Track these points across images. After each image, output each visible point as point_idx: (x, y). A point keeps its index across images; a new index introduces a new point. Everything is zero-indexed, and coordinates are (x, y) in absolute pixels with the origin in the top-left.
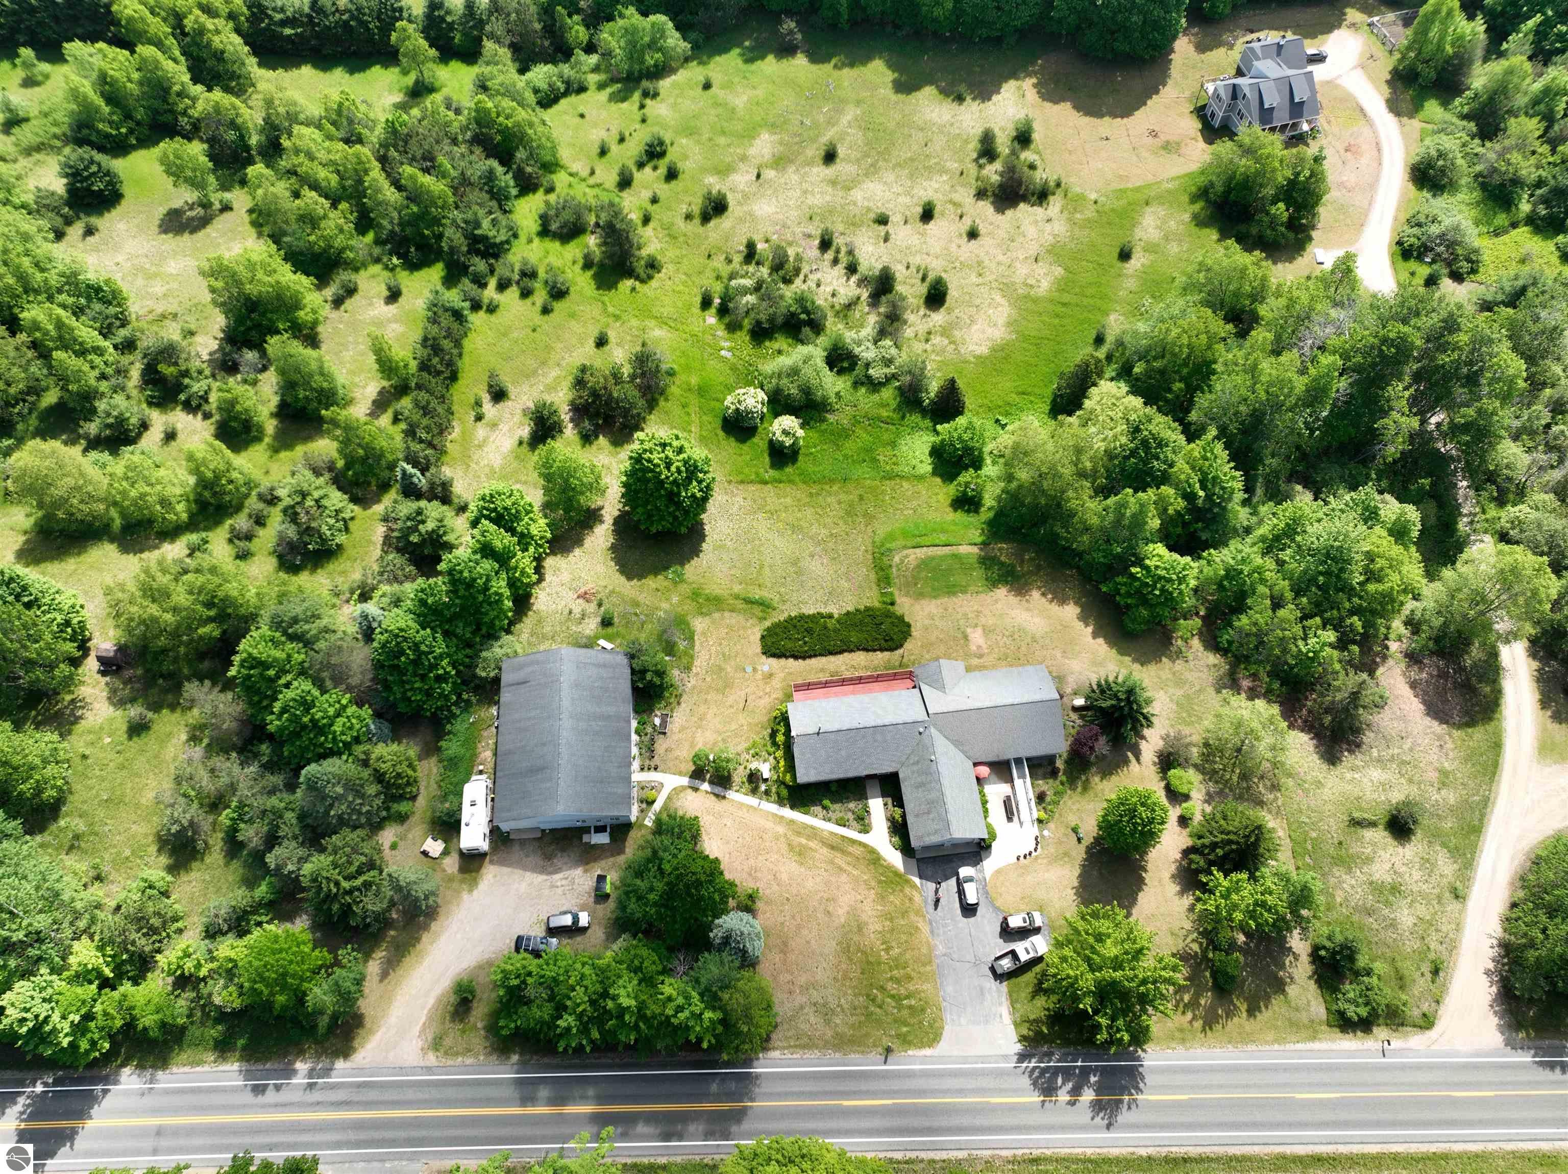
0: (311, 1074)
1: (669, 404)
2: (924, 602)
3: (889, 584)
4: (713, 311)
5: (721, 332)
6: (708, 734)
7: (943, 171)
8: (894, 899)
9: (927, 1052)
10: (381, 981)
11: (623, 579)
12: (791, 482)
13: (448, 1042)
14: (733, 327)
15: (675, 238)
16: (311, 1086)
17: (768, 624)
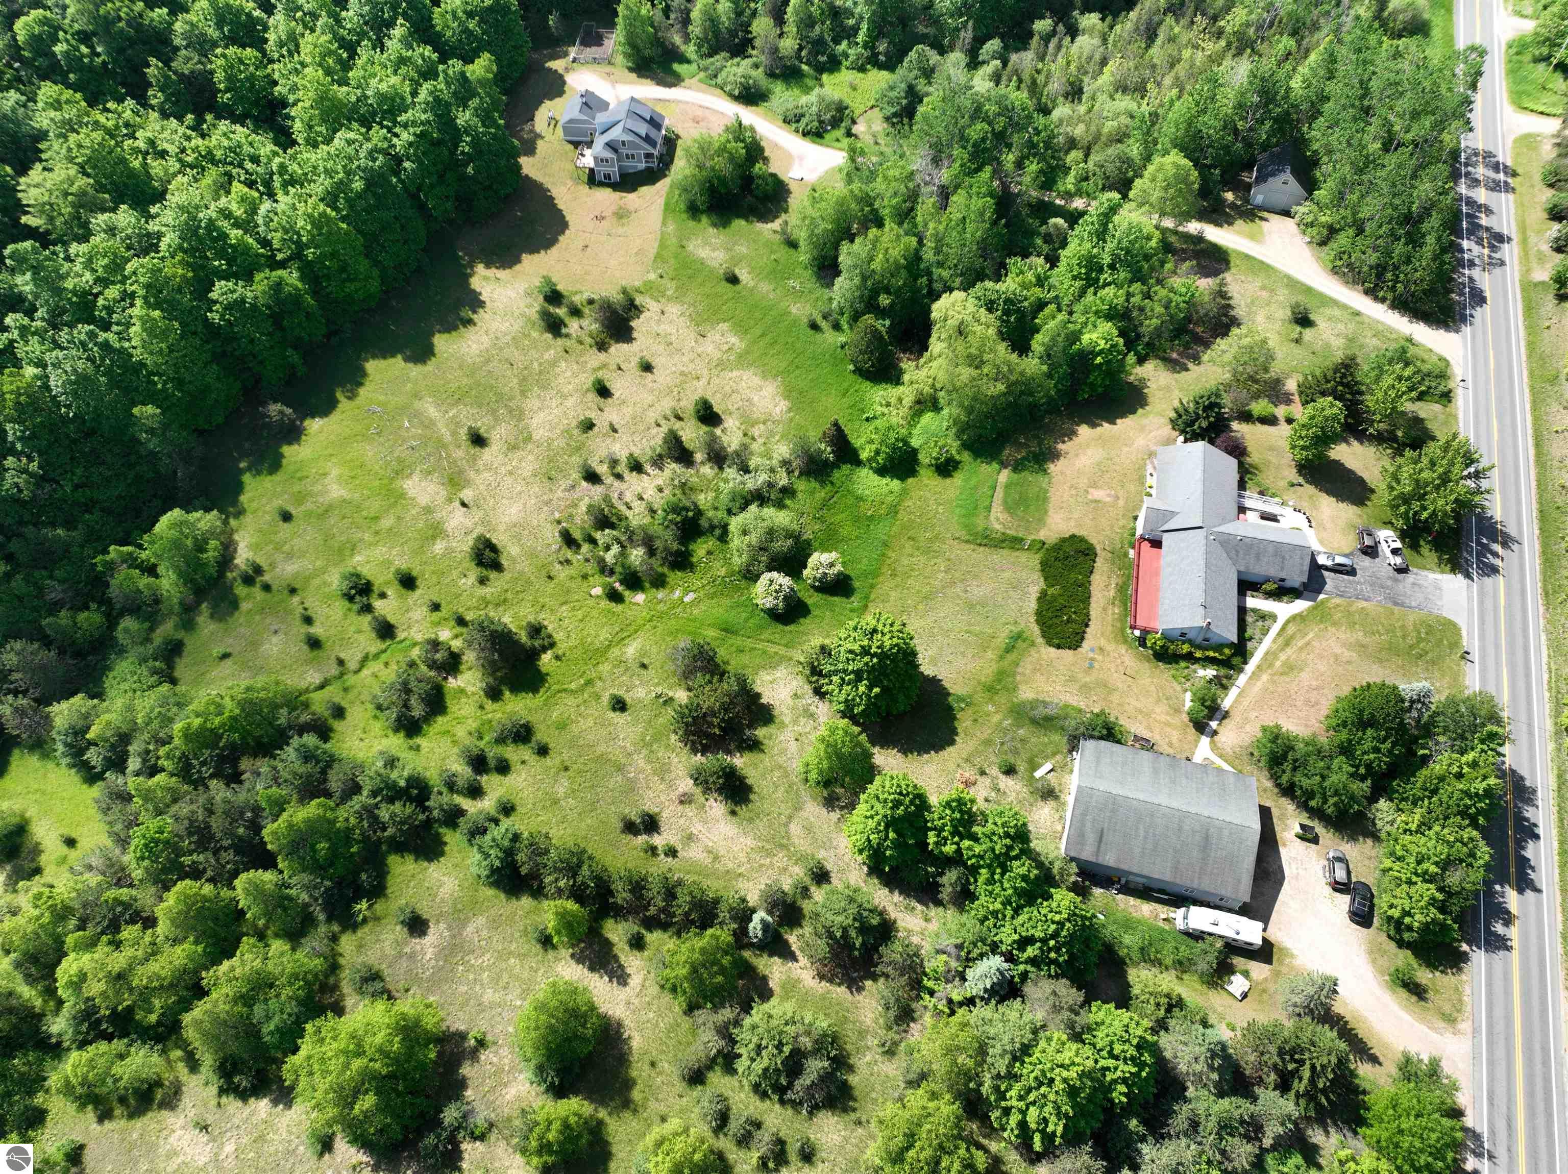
0: (1479, 1155)
1: (732, 662)
2: (1049, 521)
3: (1022, 540)
4: (627, 593)
5: (661, 594)
6: (1158, 710)
7: (554, 363)
8: (1337, 616)
9: (1464, 633)
10: (1380, 1064)
11: (950, 749)
12: (872, 586)
13: (1447, 1008)
14: (659, 582)
15: (505, 600)
16: (1491, 1157)
17: (1040, 641)
